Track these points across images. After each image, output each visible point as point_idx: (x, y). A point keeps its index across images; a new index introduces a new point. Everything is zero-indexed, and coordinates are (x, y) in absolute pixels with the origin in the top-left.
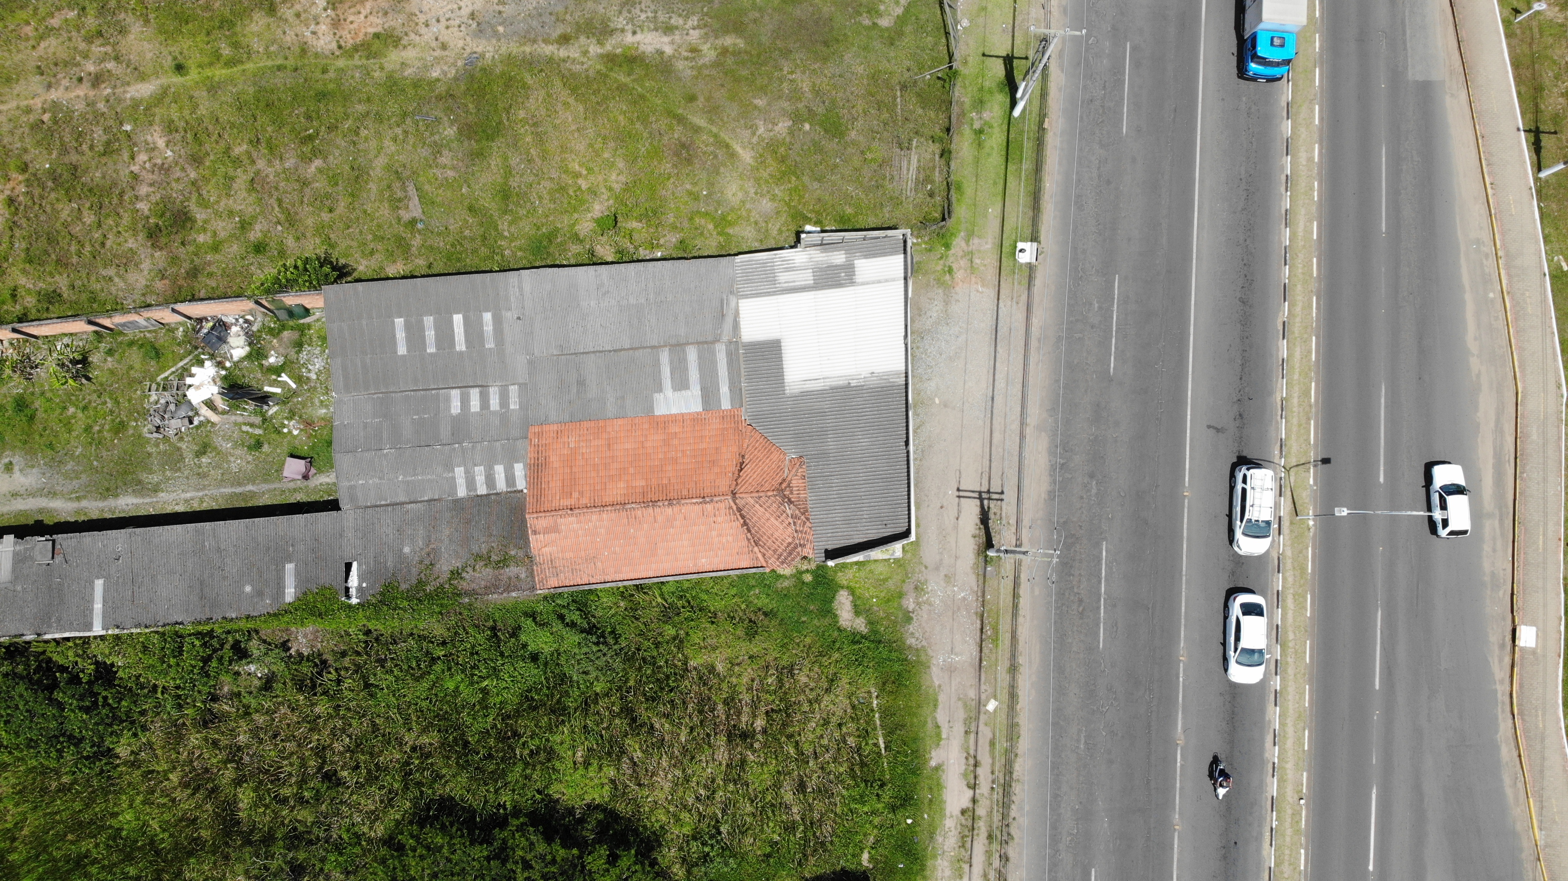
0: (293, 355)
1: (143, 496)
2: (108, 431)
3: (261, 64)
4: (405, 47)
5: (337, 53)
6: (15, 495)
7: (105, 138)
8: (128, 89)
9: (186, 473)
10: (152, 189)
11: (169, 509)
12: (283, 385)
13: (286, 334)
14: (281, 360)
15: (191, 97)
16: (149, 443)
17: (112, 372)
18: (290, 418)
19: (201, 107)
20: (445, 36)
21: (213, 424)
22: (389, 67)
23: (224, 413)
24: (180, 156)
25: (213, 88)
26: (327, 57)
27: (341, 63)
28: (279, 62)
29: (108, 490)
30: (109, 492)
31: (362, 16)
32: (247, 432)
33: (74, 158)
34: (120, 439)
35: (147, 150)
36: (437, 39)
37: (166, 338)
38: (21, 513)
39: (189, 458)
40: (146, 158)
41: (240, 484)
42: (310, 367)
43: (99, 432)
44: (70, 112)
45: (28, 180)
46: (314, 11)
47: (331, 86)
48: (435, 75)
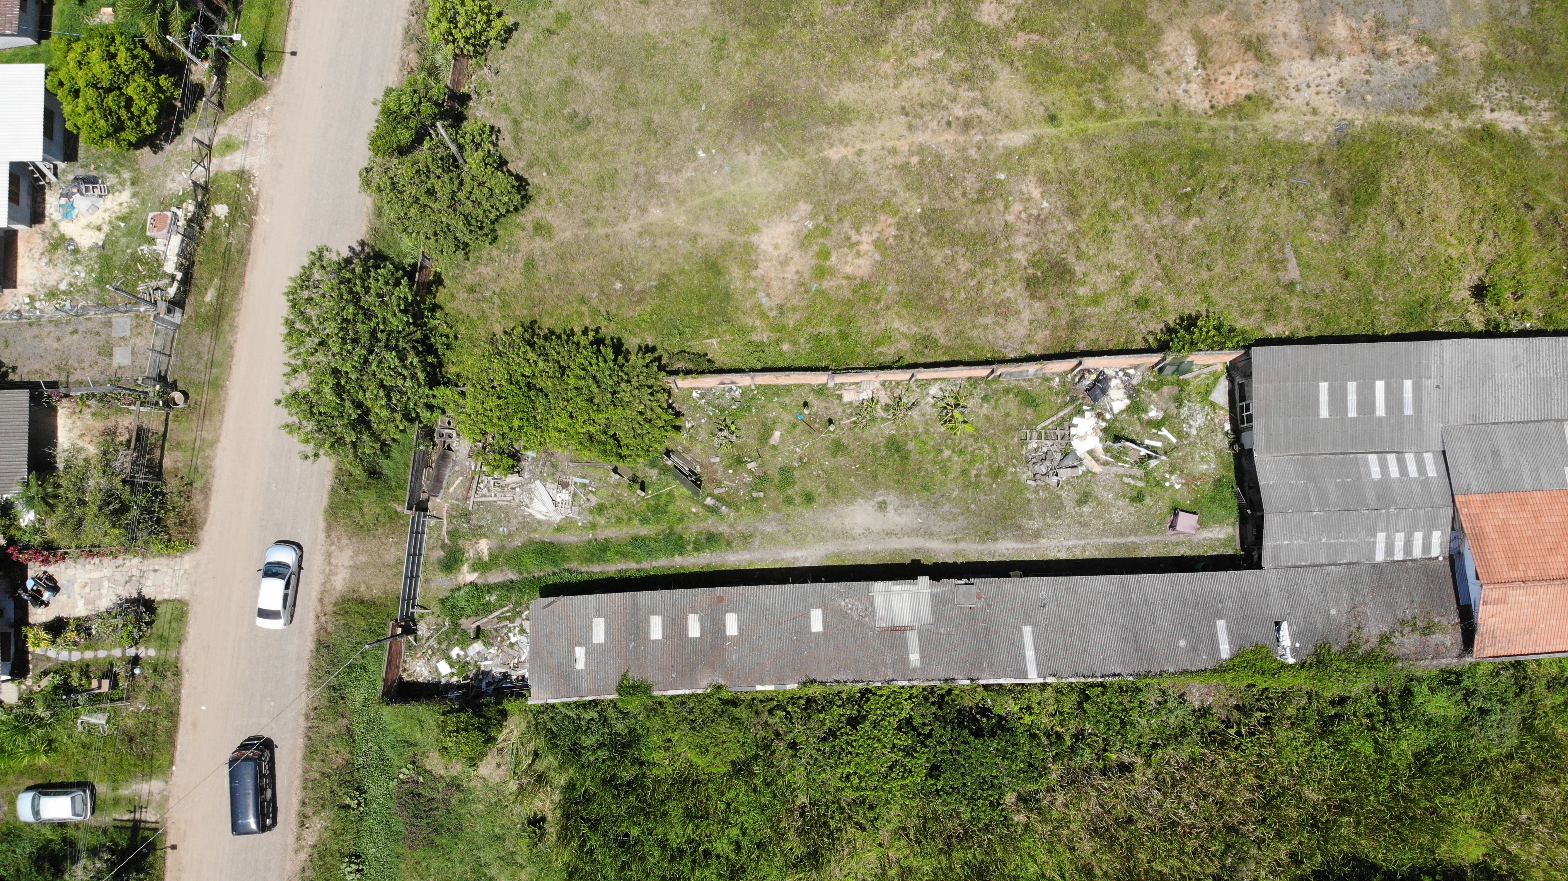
0: (1173, 411)
1: (1023, 541)
2: (986, 476)
3: (1135, 120)
4: (1277, 110)
5: (1210, 112)
6: (890, 534)
7: (977, 186)
8: (999, 136)
9: (1067, 521)
10: (1027, 240)
11: (1051, 555)
12: (1163, 439)
13: (1166, 389)
14: (1161, 415)
15: (1065, 149)
16: (1027, 489)
17: (988, 418)
18: (1171, 473)
19: (1076, 160)
20: (1316, 102)
21: (1094, 474)
22: (1263, 129)
23: (1105, 464)
24: (1056, 208)
25: (1088, 142)
26: (1200, 116)
27: (1215, 122)
28: (1154, 118)
29: (987, 533)
30: (987, 535)
31: (1233, 77)
32: (1129, 484)
33: (946, 203)
34: (998, 484)
35: (1021, 200)
36: (1308, 104)
37: (1042, 387)
38: (895, 552)
39: (1070, 507)
40: (1021, 208)
41: (1122, 535)
42: (1192, 423)
43: (976, 476)
44: (939, 157)
45: (898, 224)
46: (1184, 69)
47: (1205, 145)
48: (1307, 139)
